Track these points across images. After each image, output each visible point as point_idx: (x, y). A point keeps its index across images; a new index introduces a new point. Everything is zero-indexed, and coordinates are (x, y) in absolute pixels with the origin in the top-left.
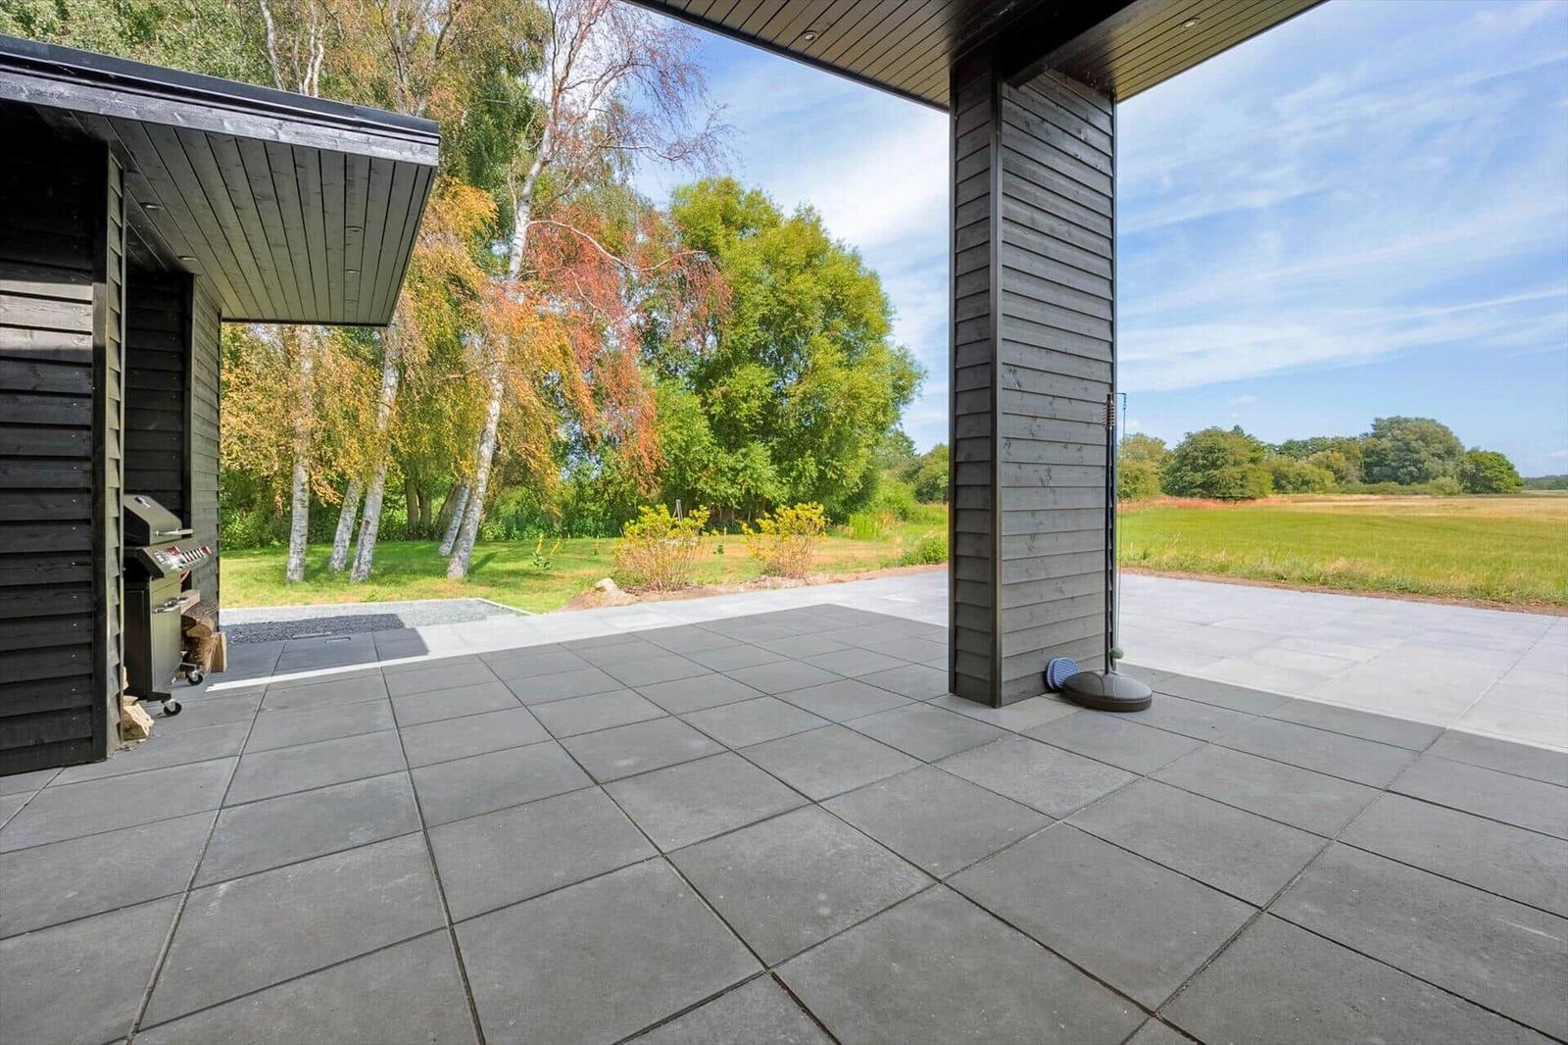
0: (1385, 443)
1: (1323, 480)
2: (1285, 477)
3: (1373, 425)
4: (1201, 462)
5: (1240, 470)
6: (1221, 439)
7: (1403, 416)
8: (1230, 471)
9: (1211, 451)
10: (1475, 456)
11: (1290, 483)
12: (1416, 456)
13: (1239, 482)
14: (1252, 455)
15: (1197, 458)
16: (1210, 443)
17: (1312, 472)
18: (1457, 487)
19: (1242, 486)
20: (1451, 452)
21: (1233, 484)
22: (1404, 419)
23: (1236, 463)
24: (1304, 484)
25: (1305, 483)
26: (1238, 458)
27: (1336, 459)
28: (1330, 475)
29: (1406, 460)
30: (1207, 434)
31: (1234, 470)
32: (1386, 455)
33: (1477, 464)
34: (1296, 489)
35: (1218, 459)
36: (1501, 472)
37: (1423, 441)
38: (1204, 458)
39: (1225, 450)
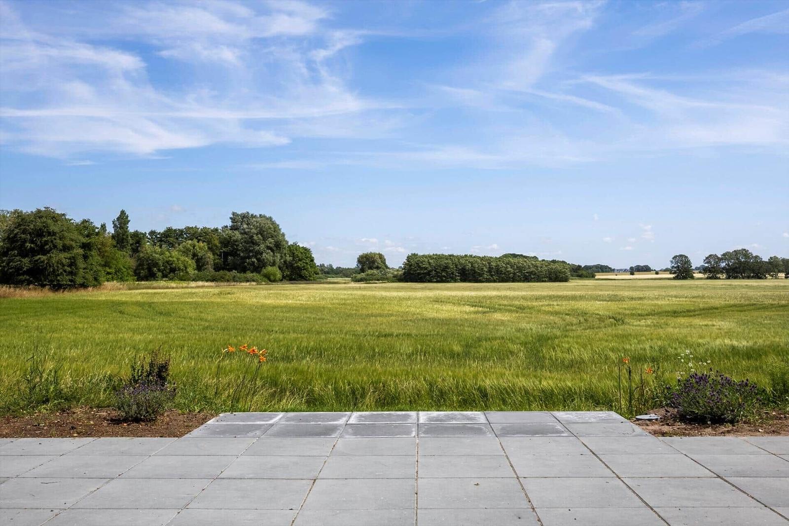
0: (237, 235)
1: (186, 268)
2: (156, 264)
3: (231, 218)
4: (28, 245)
5: (69, 255)
6: (50, 221)
7: (251, 213)
8: (58, 257)
9: (39, 233)
10: (294, 250)
11: (159, 270)
12: (257, 248)
13: (68, 269)
14: (85, 240)
15: (25, 241)
16: (39, 224)
17: (178, 259)
18: (279, 275)
19: (71, 273)
20: (278, 246)
21: (61, 271)
22: (252, 215)
23: (66, 248)
24: (171, 272)
25: (173, 270)
26: (68, 242)
27: (200, 248)
28: (191, 263)
29: (251, 251)
30: (39, 214)
31: (63, 256)
32: (237, 246)
33: (293, 255)
34: (165, 276)
35: (46, 243)
36: (307, 263)
37: (261, 234)
38: (32, 242)
39: (54, 234)
